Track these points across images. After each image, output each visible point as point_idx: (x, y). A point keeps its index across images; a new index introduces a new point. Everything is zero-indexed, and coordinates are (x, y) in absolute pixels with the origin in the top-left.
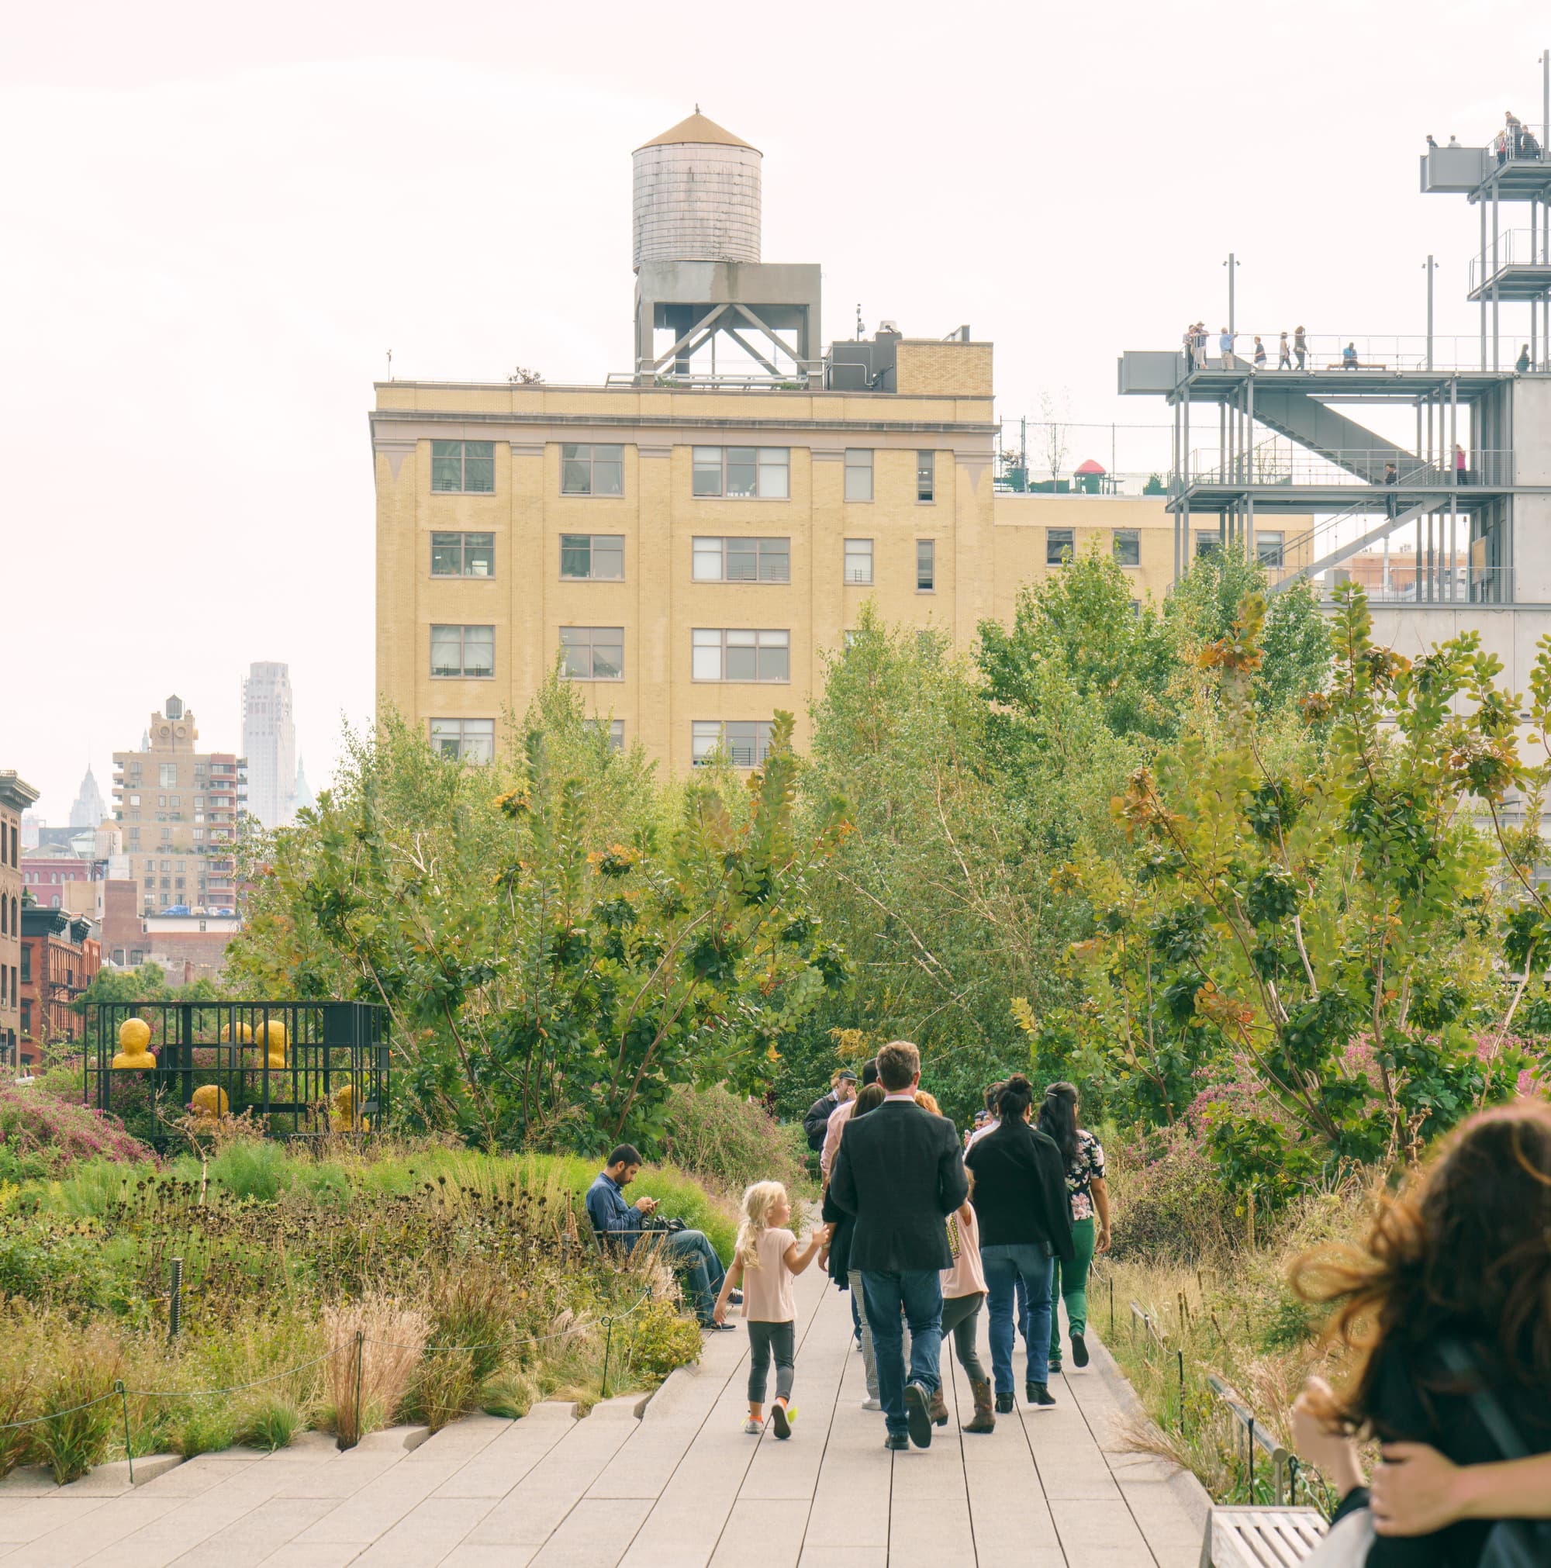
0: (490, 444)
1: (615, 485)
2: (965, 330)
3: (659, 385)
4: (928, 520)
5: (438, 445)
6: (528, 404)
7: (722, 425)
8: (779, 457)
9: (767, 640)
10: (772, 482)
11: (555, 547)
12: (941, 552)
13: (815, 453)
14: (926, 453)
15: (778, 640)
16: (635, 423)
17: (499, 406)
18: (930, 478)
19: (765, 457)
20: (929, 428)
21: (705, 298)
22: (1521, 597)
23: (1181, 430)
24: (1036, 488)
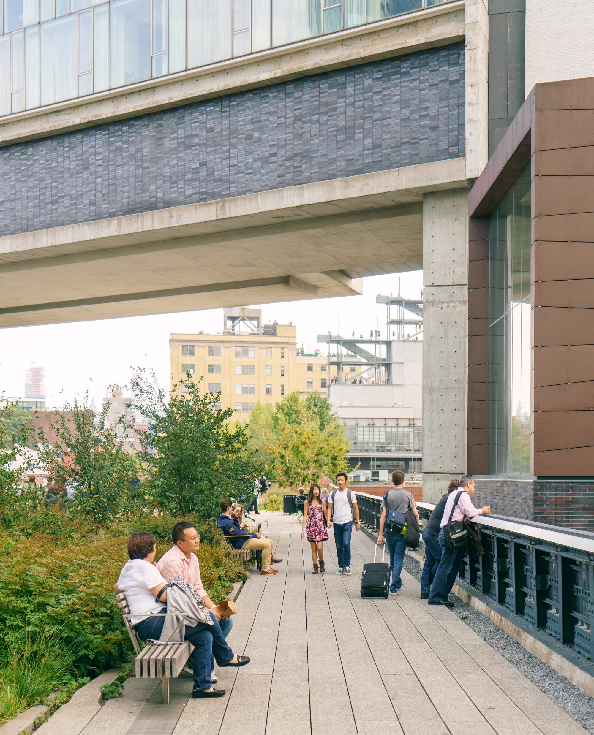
0: (194, 346)
1: (219, 355)
2: (291, 323)
3: (229, 334)
4: (283, 362)
5: (183, 346)
6: (201, 338)
7: (241, 342)
8: (253, 349)
9: (250, 386)
10: (251, 354)
11: (207, 367)
12: (285, 369)
13: (260, 348)
14: (283, 348)
15: (253, 386)
16: (223, 342)
17: (196, 338)
18: (283, 353)
19: (250, 349)
20: (283, 343)
21: (237, 315)
22: (394, 383)
23: (329, 348)
24: (306, 355)
